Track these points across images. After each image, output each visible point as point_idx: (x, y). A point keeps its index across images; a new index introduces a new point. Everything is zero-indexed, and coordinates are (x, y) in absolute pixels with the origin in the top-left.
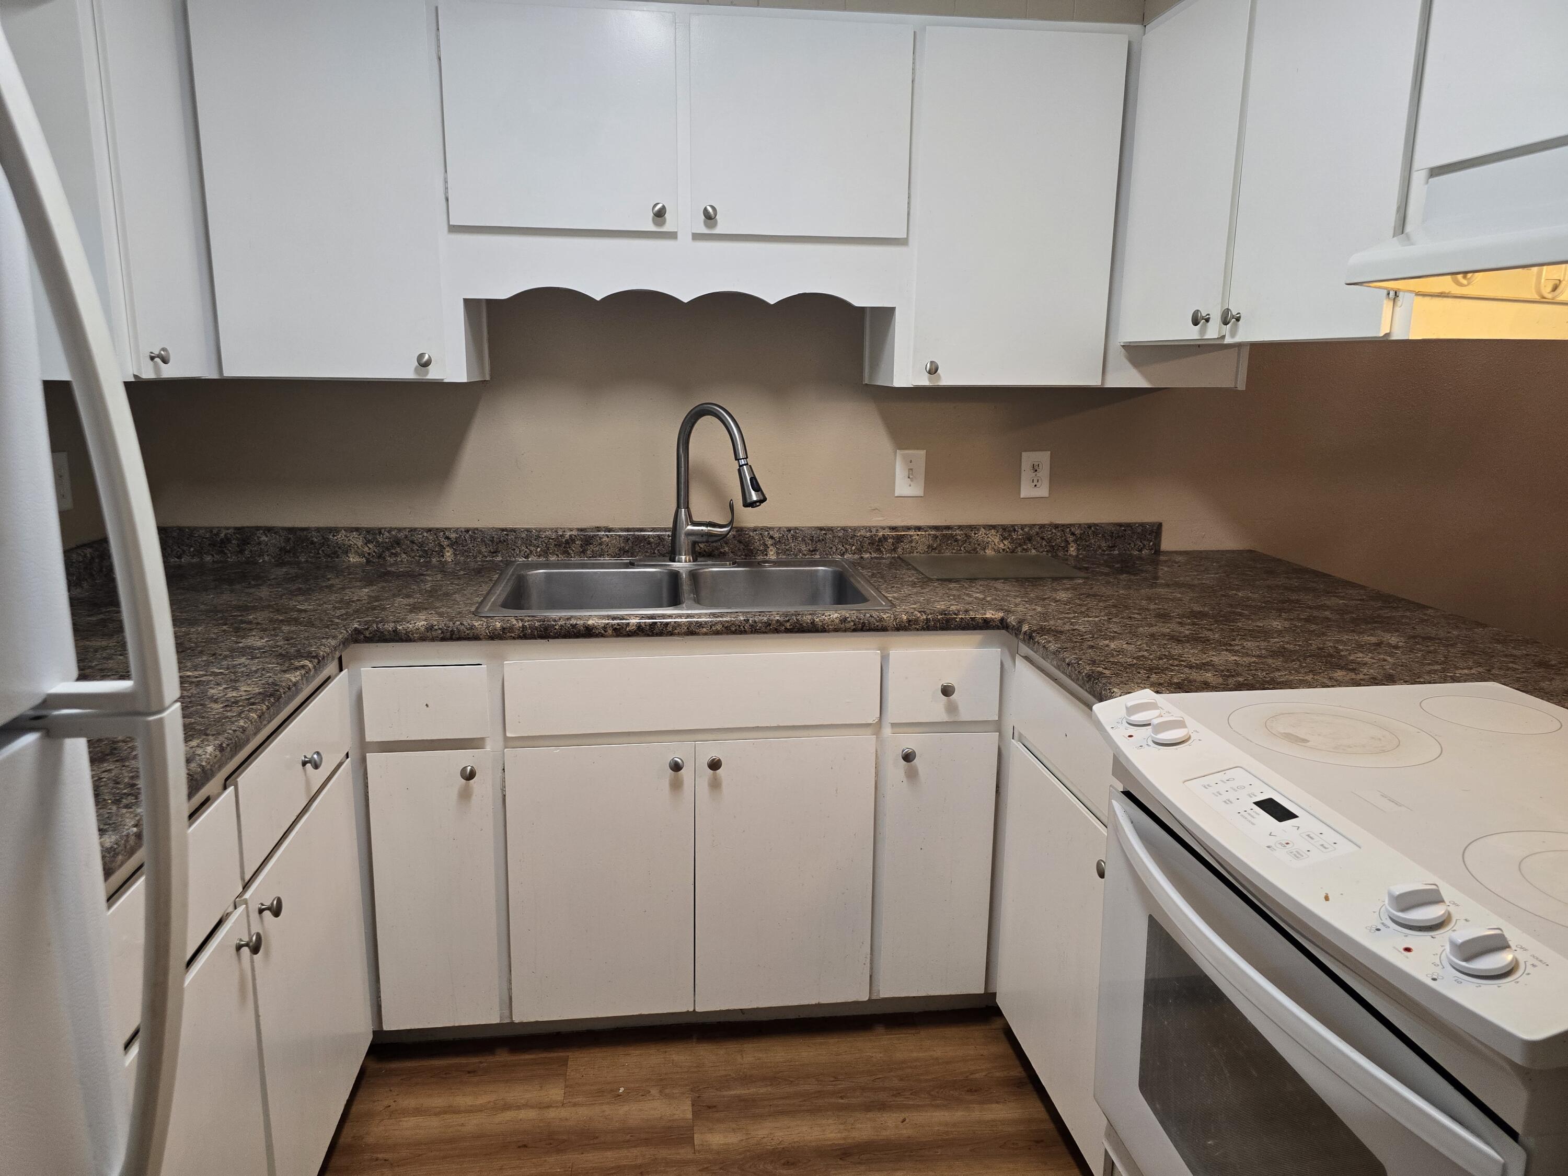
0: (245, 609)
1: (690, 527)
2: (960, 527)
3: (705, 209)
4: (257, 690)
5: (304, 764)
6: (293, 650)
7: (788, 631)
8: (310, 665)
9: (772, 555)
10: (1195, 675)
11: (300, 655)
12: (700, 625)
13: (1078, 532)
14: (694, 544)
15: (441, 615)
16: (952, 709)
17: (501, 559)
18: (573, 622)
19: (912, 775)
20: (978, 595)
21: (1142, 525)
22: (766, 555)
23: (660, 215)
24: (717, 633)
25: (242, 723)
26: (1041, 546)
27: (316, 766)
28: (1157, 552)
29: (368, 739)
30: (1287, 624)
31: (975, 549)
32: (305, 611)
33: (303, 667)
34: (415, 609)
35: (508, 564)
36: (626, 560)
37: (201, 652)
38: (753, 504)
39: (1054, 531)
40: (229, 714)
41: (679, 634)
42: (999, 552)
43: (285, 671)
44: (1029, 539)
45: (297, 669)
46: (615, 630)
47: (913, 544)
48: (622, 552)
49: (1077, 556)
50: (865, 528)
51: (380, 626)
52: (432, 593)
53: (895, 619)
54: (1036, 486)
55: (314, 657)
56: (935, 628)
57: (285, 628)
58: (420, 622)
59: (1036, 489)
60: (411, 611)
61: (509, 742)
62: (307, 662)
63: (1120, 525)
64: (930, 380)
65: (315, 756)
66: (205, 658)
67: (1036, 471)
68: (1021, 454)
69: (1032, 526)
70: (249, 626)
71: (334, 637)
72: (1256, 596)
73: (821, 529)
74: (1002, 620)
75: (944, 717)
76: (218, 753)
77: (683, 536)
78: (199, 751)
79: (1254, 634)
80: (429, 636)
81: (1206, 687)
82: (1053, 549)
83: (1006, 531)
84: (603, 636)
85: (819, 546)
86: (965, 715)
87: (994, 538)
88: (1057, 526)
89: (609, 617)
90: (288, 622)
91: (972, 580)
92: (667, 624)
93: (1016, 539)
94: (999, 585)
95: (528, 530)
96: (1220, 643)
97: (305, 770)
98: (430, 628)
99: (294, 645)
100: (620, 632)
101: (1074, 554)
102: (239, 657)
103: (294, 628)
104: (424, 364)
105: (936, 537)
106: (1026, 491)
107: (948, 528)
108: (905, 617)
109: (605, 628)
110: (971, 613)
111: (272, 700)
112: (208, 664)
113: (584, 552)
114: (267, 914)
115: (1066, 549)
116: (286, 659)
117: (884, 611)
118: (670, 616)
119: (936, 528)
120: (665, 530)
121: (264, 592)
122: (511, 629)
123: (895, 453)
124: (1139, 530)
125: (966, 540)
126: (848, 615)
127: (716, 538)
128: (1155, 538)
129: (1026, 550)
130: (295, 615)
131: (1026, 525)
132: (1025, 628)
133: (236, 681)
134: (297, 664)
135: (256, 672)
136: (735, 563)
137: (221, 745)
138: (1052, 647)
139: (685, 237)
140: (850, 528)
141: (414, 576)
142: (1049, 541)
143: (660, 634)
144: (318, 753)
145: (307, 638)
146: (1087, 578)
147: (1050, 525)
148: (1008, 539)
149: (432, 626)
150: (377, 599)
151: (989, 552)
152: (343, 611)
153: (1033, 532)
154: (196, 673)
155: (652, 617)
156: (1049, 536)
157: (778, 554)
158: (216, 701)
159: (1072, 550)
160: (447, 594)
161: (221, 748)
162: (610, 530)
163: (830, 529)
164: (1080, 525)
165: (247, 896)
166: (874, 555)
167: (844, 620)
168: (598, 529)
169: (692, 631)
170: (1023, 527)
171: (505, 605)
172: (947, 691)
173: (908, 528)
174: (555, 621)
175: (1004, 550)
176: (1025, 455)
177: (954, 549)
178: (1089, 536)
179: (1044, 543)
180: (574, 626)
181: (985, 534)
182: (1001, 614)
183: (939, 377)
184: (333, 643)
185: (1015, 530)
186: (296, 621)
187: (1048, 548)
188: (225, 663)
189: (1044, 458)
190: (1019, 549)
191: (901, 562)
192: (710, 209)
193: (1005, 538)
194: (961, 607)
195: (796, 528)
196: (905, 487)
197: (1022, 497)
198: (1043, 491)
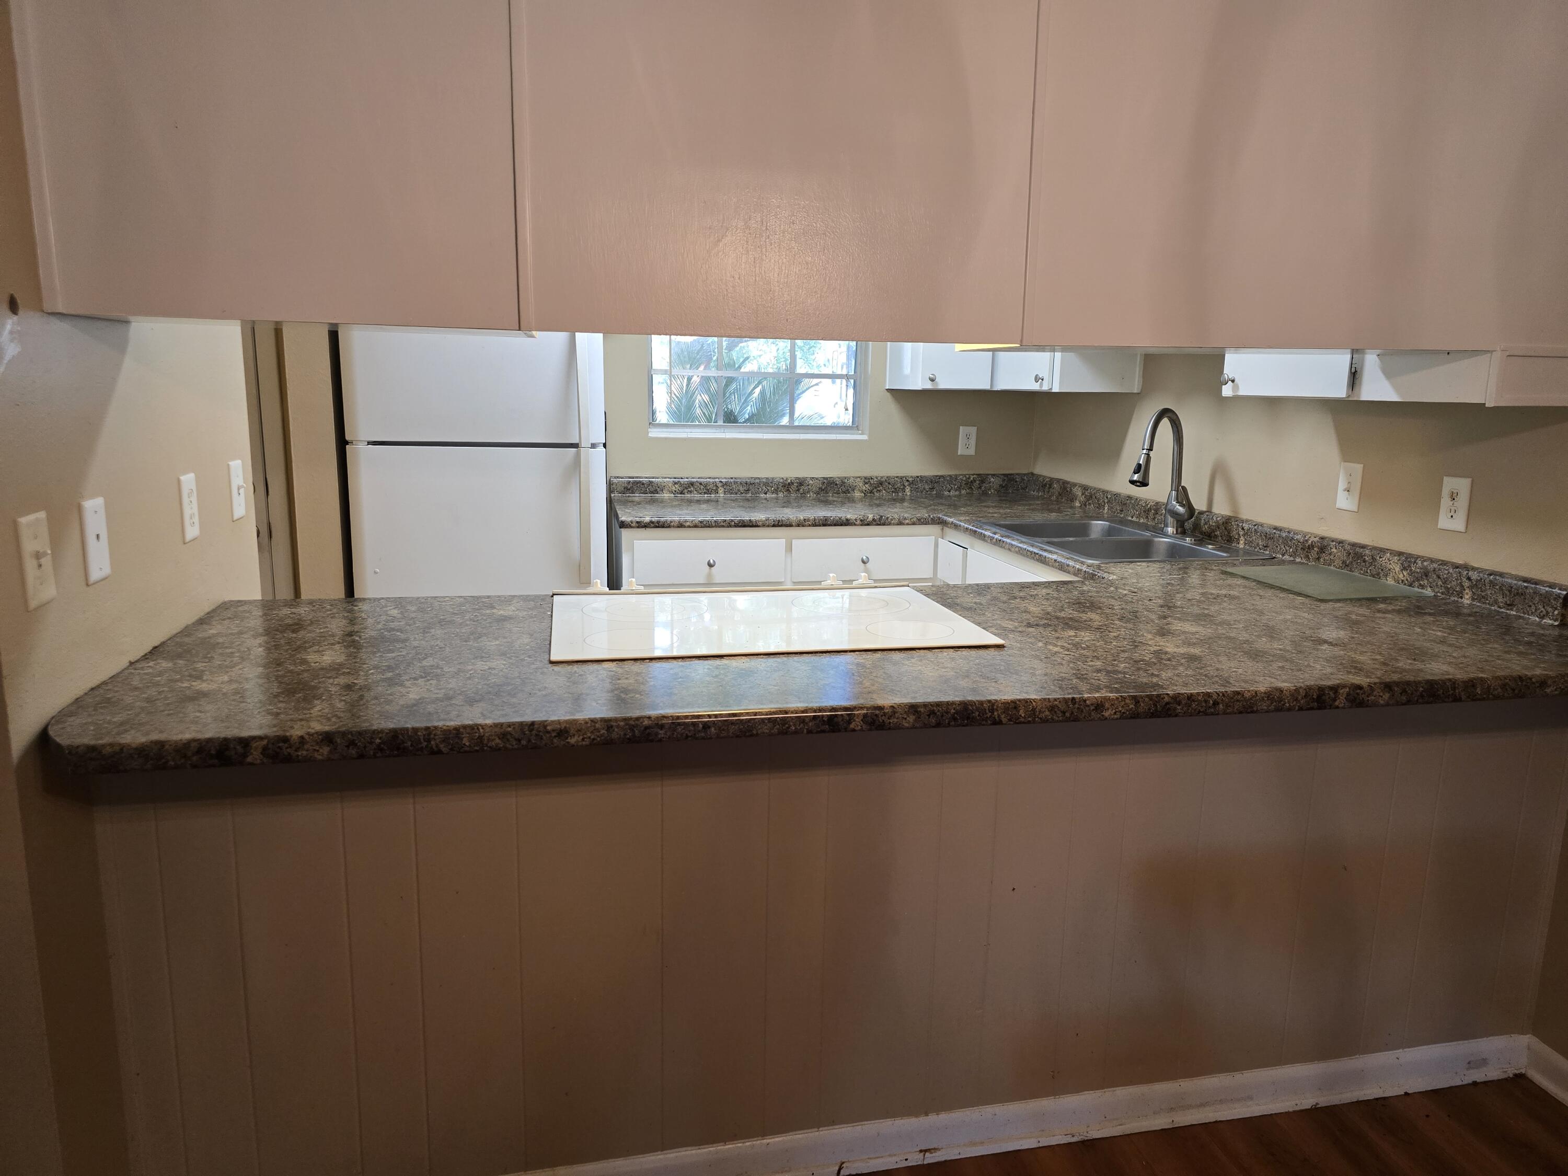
9: (1242, 544)
13: (1474, 577)
21: (1551, 586)
26: (1437, 585)
39: (1451, 571)
42: (1399, 583)
44: (1426, 574)
54: (1452, 517)
59: (1451, 520)
63: (1520, 579)
67: (1454, 499)
68: (1445, 478)
73: (1275, 528)
82: (1445, 593)
83: (1407, 560)
85: (1270, 543)
87: (1397, 567)
93: (1414, 572)
106: (1444, 522)
115: (1460, 595)
124: (1543, 592)
125: (1371, 563)
128: (1562, 606)
129: (1423, 587)
148: (1407, 570)
151: (1389, 580)
153: (1433, 568)
156: (1445, 576)
163: (1280, 530)
170: (1424, 560)
175: (1403, 581)
176: (1449, 480)
178: (1485, 585)
179: (1440, 583)
181: (1388, 559)
185: (1415, 561)
187: (1443, 590)
189: (1462, 485)
190: (1416, 584)
193: (1405, 568)
196: (1345, 501)
197: (1439, 527)
198: (1458, 524)
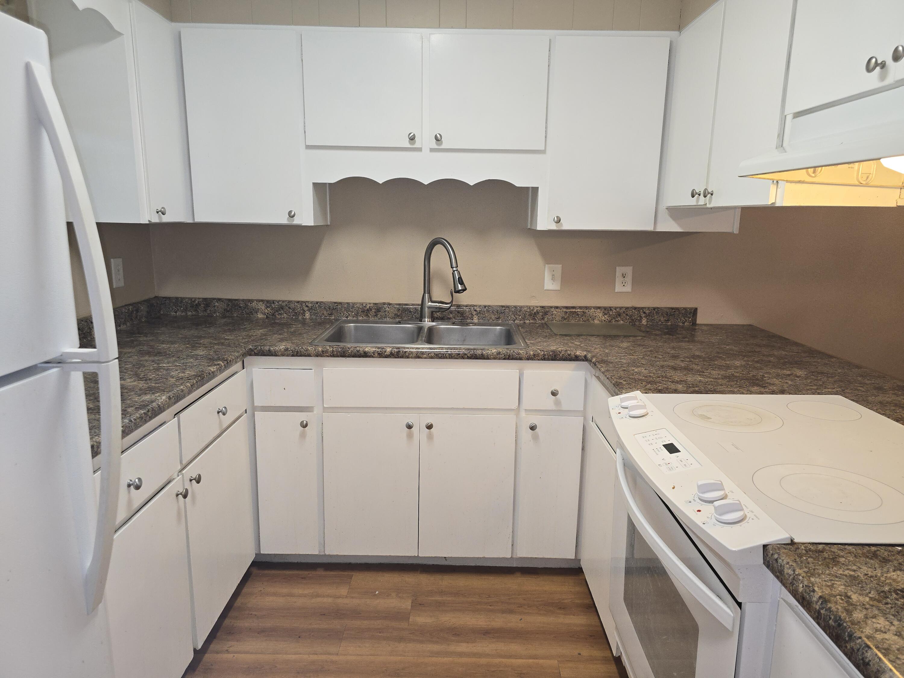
0: (200, 337)
1: (430, 304)
2: (580, 308)
3: (436, 136)
4: (193, 374)
5: (218, 412)
6: (216, 357)
7: (469, 358)
8: (223, 364)
9: (476, 320)
10: (673, 386)
11: (219, 359)
12: (423, 353)
13: (647, 312)
14: (432, 312)
15: (293, 343)
16: (558, 403)
17: (334, 318)
18: (358, 349)
19: (536, 438)
20: (577, 343)
21: (685, 309)
22: (472, 320)
23: (412, 139)
24: (432, 358)
25: (182, 387)
26: (626, 319)
27: (224, 414)
28: (694, 323)
29: (255, 405)
30: (743, 363)
31: (588, 320)
32: (228, 339)
33: (218, 364)
34: (282, 340)
35: (337, 320)
36: (397, 320)
37: (173, 356)
38: (458, 292)
39: (633, 311)
40: (177, 383)
41: (412, 358)
42: (602, 322)
43: (209, 366)
44: (619, 315)
45: (215, 365)
46: (379, 354)
47: (554, 316)
48: (397, 316)
49: (647, 325)
50: (527, 306)
51: (262, 347)
52: (293, 334)
53: (527, 354)
54: (624, 285)
55: (225, 360)
56: (548, 359)
57: (216, 347)
58: (282, 347)
59: (624, 287)
60: (279, 341)
61: (325, 409)
62: (221, 363)
63: (672, 309)
64: (557, 227)
65: (224, 409)
66: (174, 359)
67: (624, 277)
68: (616, 268)
69: (621, 308)
70: (199, 345)
71: (238, 352)
72: (736, 348)
73: (503, 306)
74: (585, 356)
75: (554, 408)
76: (167, 400)
77: (426, 309)
78: (159, 398)
79: (720, 367)
80: (286, 353)
81: (676, 391)
82: (633, 322)
83: (606, 310)
84: (373, 357)
85: (501, 315)
86: (564, 407)
87: (599, 314)
88: (635, 308)
89: (376, 347)
90: (218, 344)
91: (579, 335)
92: (406, 352)
93: (612, 315)
94: (592, 339)
95: (348, 303)
96: (698, 371)
97: (219, 416)
98: (287, 350)
99: (217, 355)
100: (381, 355)
101: (645, 324)
102: (190, 359)
103: (220, 347)
104: (291, 216)
105: (566, 312)
106: (619, 288)
107: (573, 308)
108: (532, 353)
109: (374, 353)
110: (568, 352)
111: (199, 378)
112: (175, 361)
113: (376, 315)
114: (194, 481)
115: (640, 321)
116: (211, 360)
117: (521, 349)
118: (408, 348)
119: (567, 308)
120: (418, 305)
121: (212, 330)
122: (327, 351)
123: (545, 266)
124: (683, 312)
125: (583, 315)
126: (501, 351)
127: (444, 310)
128: (693, 316)
129: (618, 321)
130: (223, 341)
131: (617, 307)
132: (594, 360)
133: (185, 369)
134: (216, 363)
135: (196, 366)
136: (454, 324)
137: (169, 396)
138: (603, 370)
139: (426, 150)
140: (519, 306)
141: (287, 325)
142: (631, 316)
143: (402, 357)
144: (225, 408)
145: (225, 352)
146: (644, 337)
147: (631, 308)
148: (607, 315)
149: (288, 349)
150: (265, 335)
151: (596, 322)
152: (247, 340)
153: (622, 311)
154: (168, 365)
155: (398, 348)
156: (631, 314)
157: (479, 319)
158: (173, 378)
159: (644, 322)
160: (300, 334)
161: (170, 398)
162: (390, 304)
163: (508, 307)
164: (649, 308)
165: (184, 472)
166: (531, 321)
167: (499, 353)
168: (384, 304)
169: (419, 356)
170: (616, 308)
171: (328, 340)
172: (554, 394)
173: (551, 307)
174: (349, 348)
175: (604, 321)
176: (618, 269)
177: (576, 319)
178: (654, 314)
179: (628, 317)
180: (358, 351)
181: (594, 311)
182: (585, 353)
183: (562, 225)
184: (237, 354)
185: (611, 310)
186: (223, 344)
187: (630, 320)
188: (182, 361)
189: (629, 270)
190: (613, 320)
191: (544, 326)
192: (438, 135)
193: (605, 314)
194: (564, 349)
195: (489, 306)
196: (550, 285)
197: (616, 291)
198: (628, 288)
